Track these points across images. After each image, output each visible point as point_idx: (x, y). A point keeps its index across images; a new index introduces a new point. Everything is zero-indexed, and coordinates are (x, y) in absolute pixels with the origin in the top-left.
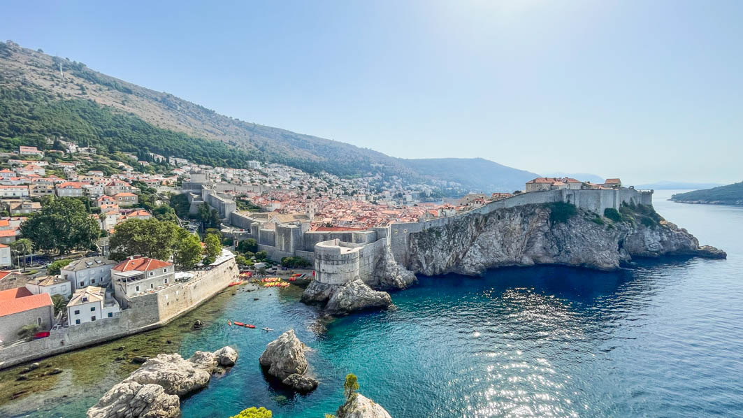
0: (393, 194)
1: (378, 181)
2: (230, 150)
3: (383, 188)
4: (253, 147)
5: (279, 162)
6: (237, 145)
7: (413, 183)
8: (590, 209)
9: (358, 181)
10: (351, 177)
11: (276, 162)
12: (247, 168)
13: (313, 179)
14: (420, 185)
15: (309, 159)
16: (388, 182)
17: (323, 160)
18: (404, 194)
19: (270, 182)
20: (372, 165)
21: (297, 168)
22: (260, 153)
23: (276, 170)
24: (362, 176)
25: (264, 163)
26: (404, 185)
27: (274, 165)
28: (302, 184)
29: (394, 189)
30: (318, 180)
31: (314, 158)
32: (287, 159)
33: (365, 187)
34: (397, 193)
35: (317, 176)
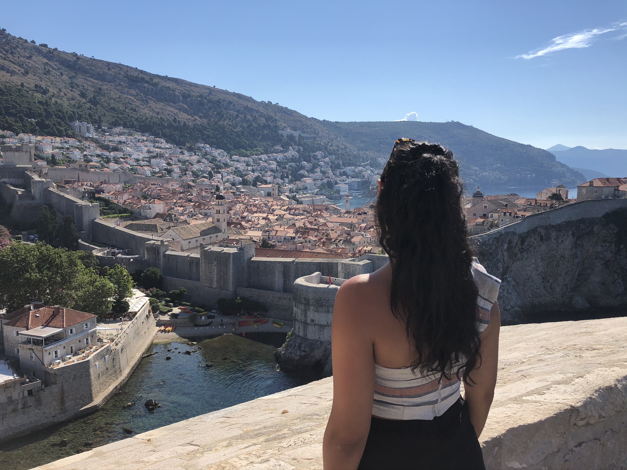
0: (319, 183)
1: (293, 160)
2: (40, 102)
3: (302, 172)
4: (78, 97)
5: (125, 126)
6: (50, 94)
7: (350, 165)
9: (261, 159)
10: (248, 153)
11: (120, 125)
12: (73, 136)
13: (186, 156)
14: (360, 168)
15: (175, 120)
16: (308, 162)
17: (199, 121)
18: (336, 183)
19: (117, 162)
20: (280, 132)
21: (157, 135)
22: (90, 108)
23: (123, 138)
24: (266, 152)
25: (100, 127)
26: (335, 167)
27: (117, 130)
28: (169, 164)
29: (318, 174)
30: (195, 158)
31: (183, 117)
32: (137, 120)
33: (272, 170)
34: (325, 181)
35: (190, 149)
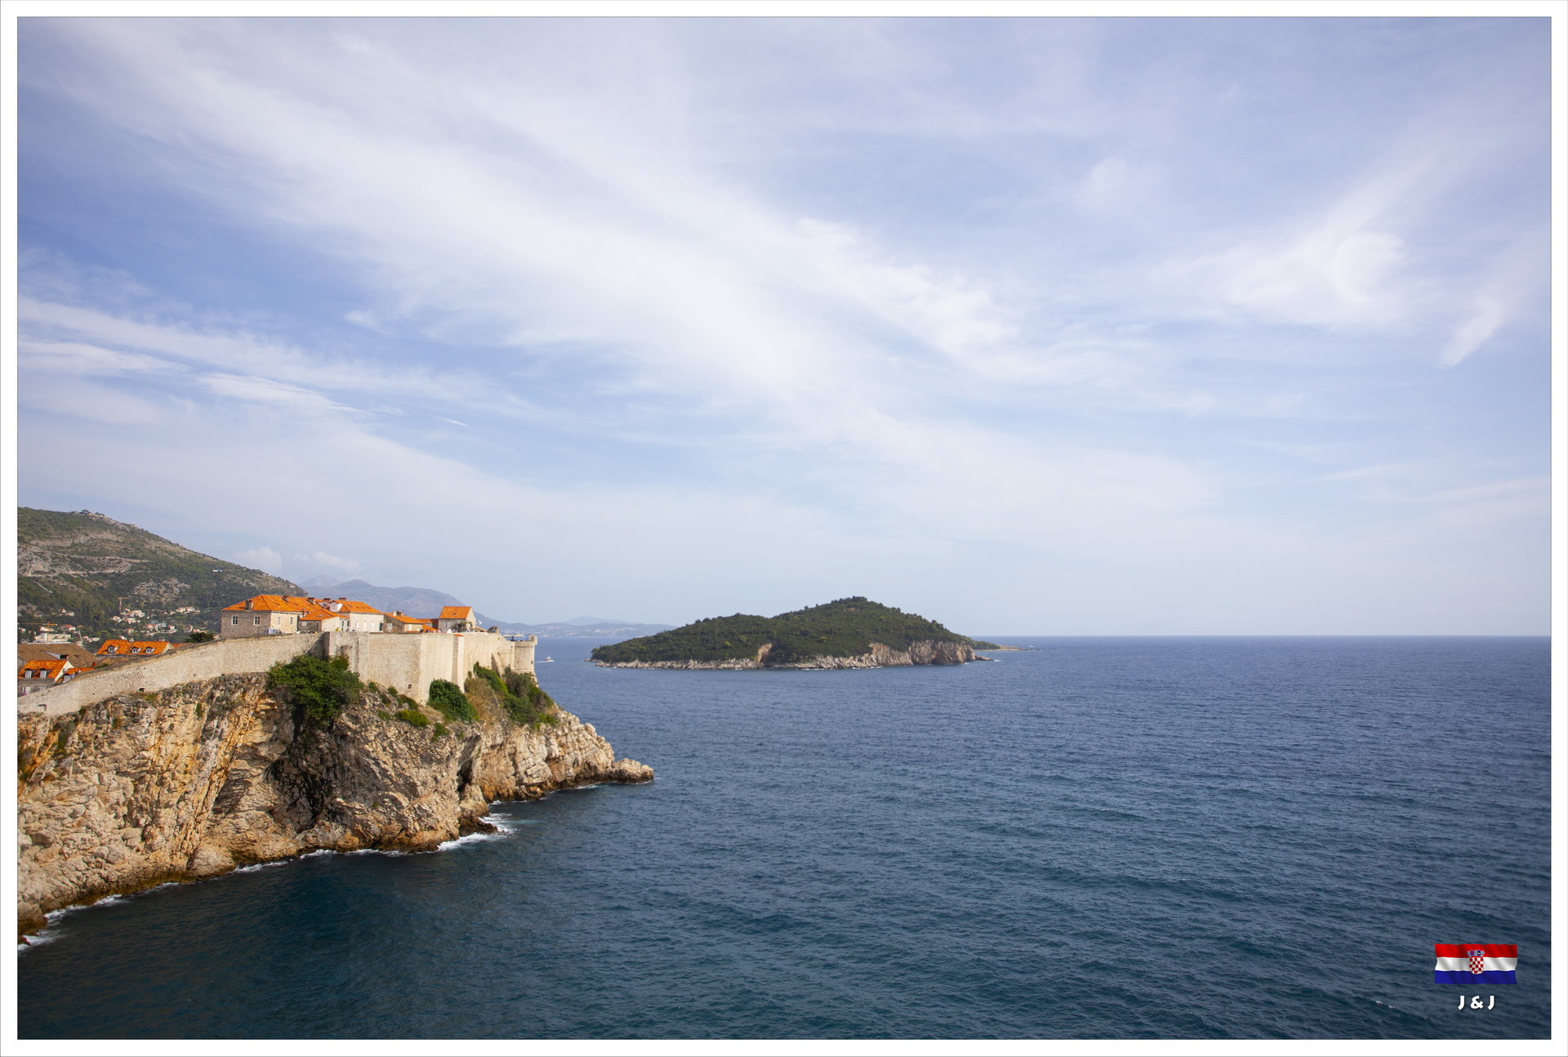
8: (395, 685)
